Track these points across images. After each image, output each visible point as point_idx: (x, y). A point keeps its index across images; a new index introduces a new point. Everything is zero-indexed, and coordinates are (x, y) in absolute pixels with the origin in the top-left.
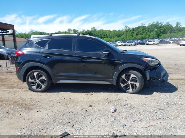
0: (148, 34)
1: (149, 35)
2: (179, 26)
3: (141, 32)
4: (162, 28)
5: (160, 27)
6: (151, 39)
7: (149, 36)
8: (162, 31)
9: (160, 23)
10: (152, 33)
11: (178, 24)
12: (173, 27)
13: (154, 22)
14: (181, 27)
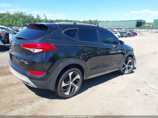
0: (14, 21)
1: (16, 22)
2: (39, 18)
3: (7, 19)
4: (26, 18)
5: (25, 17)
6: (19, 26)
7: (16, 24)
8: (26, 20)
9: (23, 13)
10: (18, 21)
11: (38, 16)
12: (35, 18)
13: (18, 12)
14: (41, 19)
